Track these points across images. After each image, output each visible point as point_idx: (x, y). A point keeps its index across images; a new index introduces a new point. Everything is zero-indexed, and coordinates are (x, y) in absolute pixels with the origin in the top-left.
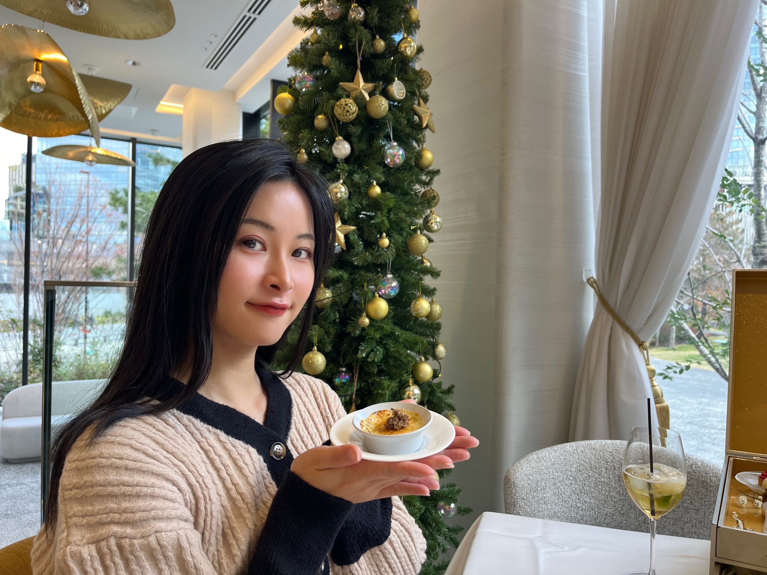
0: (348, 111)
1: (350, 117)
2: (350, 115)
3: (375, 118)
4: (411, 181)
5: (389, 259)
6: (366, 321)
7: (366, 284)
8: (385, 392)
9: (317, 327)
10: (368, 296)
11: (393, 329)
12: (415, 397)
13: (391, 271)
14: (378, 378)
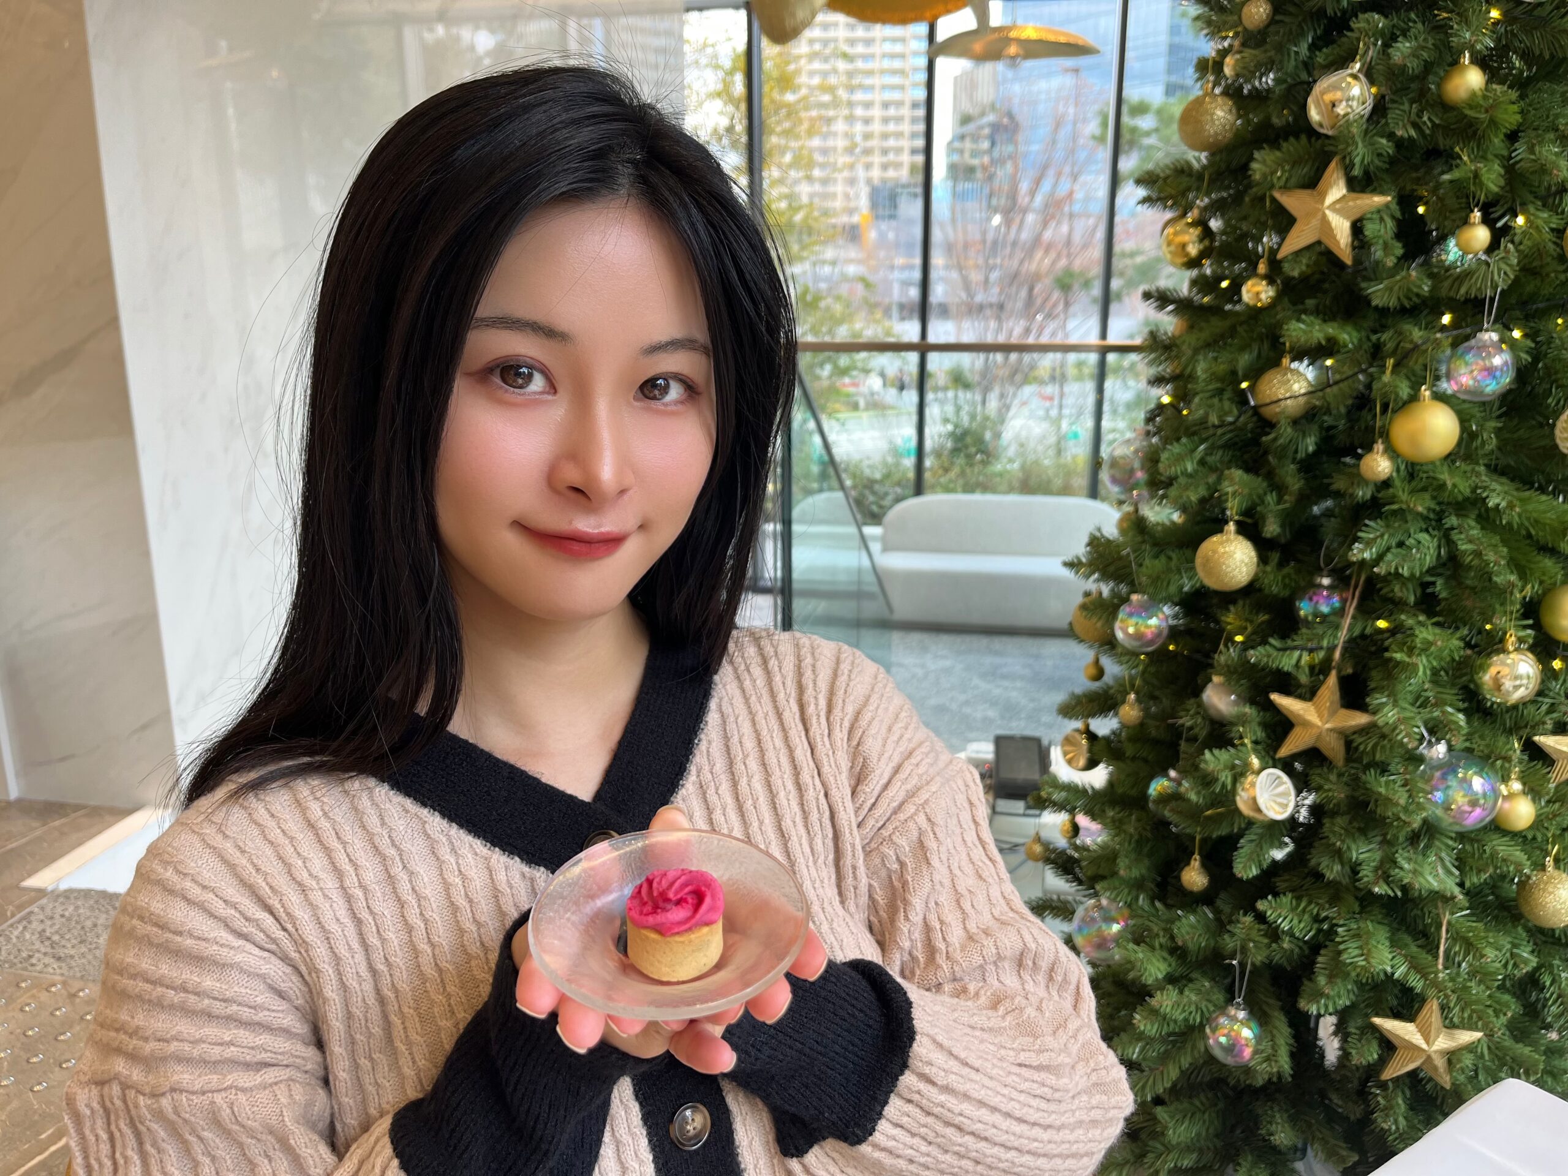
5: (1495, 287)
6: (1379, 465)
7: (1390, 362)
8: (1414, 659)
9: (1237, 474)
10: (1397, 395)
11: (1485, 488)
12: (1518, 682)
13: (1495, 322)
14: (1415, 615)
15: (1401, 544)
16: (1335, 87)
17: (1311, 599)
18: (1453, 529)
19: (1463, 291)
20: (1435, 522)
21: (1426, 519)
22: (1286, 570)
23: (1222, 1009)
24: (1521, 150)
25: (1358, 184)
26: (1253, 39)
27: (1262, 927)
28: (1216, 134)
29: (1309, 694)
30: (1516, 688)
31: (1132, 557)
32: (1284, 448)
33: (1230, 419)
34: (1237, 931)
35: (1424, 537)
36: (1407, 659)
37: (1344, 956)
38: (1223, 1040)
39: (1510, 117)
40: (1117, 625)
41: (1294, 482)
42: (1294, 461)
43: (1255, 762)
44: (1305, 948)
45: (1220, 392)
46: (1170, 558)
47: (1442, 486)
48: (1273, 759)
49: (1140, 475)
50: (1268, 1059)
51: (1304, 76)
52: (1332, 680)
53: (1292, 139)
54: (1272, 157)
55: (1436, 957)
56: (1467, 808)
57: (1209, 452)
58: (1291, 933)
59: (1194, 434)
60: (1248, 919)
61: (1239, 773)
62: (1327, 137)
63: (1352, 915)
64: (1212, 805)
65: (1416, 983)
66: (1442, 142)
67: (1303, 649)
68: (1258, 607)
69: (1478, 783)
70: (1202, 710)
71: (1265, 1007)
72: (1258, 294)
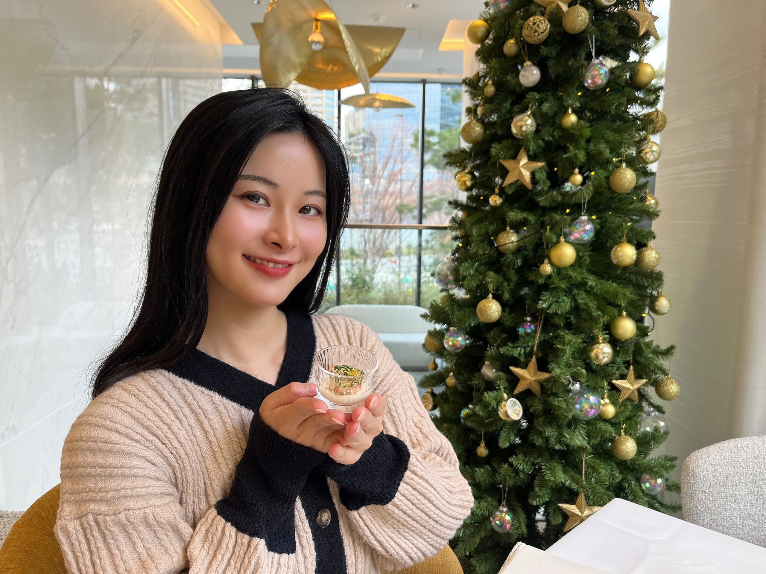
0: (536, 31)
1: (539, 37)
2: (538, 35)
3: (572, 33)
4: (620, 104)
5: (585, 199)
6: (547, 268)
7: (548, 227)
8: (565, 347)
9: (492, 273)
10: (552, 241)
11: (587, 278)
12: (604, 355)
13: (586, 212)
14: (564, 331)
15: (557, 301)
16: (521, 120)
17: (523, 327)
18: (576, 295)
19: (573, 200)
20: (569, 292)
21: (565, 291)
22: (512, 315)
23: (497, 509)
24: (592, 146)
25: (532, 158)
26: (488, 101)
27: (512, 468)
28: (476, 137)
29: (525, 366)
30: (604, 358)
31: (449, 312)
32: (510, 263)
33: (487, 252)
34: (501, 471)
35: (565, 298)
36: (562, 347)
37: (545, 477)
38: (498, 522)
39: (587, 133)
40: (445, 341)
41: (514, 278)
42: (513, 269)
43: (505, 396)
44: (530, 477)
45: (482, 241)
46: (465, 312)
47: (570, 277)
48: (512, 395)
49: (451, 278)
50: (517, 528)
51: (509, 116)
52: (534, 360)
53: (506, 140)
54: (499, 146)
55: (582, 476)
56: (589, 410)
57: (479, 266)
58: (523, 471)
59: (473, 258)
60: (506, 466)
61: (499, 401)
62: (519, 139)
63: (547, 461)
64: (488, 418)
65: (574, 486)
66: (562, 143)
67: (521, 347)
68: (503, 331)
69: (592, 399)
70: (482, 377)
71: (514, 507)
72: (496, 201)
